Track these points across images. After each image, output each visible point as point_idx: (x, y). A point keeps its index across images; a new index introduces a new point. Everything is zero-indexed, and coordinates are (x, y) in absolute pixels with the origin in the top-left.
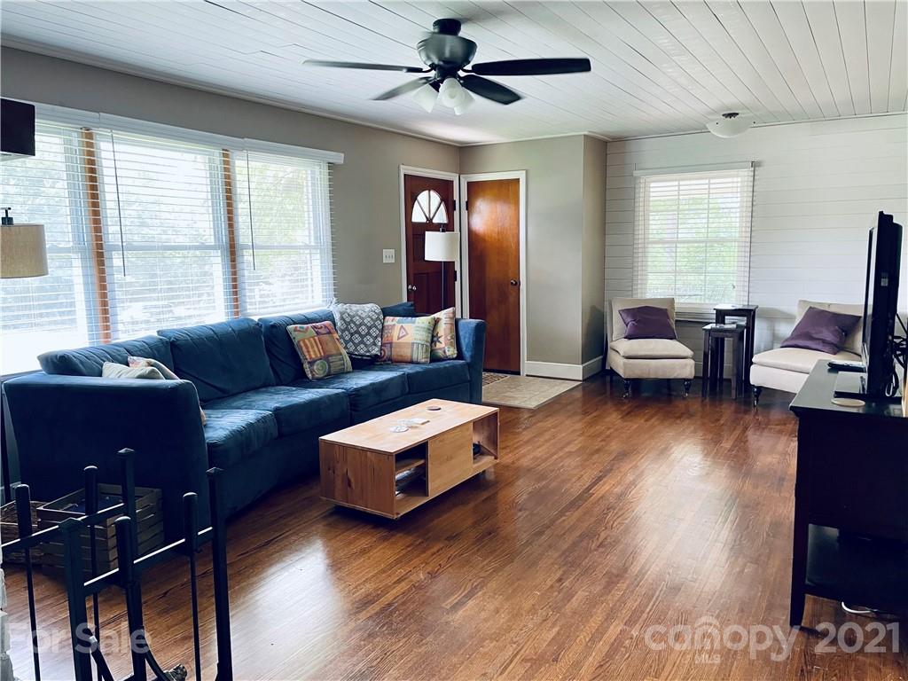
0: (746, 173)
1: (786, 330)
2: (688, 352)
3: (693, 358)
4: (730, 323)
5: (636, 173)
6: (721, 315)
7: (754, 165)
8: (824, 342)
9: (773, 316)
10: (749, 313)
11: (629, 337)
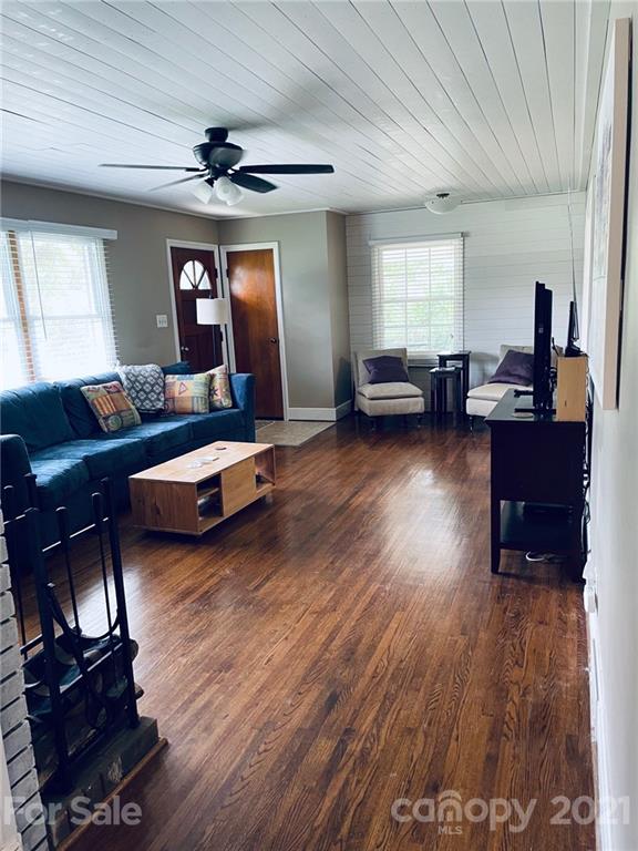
0: (458, 242)
1: (492, 369)
2: (419, 392)
3: (423, 396)
4: (450, 366)
5: (371, 243)
6: (443, 360)
7: (464, 235)
8: (520, 377)
9: (483, 359)
10: (464, 358)
11: (372, 382)
